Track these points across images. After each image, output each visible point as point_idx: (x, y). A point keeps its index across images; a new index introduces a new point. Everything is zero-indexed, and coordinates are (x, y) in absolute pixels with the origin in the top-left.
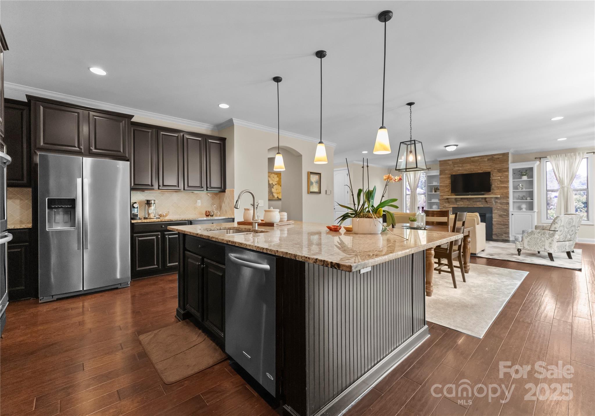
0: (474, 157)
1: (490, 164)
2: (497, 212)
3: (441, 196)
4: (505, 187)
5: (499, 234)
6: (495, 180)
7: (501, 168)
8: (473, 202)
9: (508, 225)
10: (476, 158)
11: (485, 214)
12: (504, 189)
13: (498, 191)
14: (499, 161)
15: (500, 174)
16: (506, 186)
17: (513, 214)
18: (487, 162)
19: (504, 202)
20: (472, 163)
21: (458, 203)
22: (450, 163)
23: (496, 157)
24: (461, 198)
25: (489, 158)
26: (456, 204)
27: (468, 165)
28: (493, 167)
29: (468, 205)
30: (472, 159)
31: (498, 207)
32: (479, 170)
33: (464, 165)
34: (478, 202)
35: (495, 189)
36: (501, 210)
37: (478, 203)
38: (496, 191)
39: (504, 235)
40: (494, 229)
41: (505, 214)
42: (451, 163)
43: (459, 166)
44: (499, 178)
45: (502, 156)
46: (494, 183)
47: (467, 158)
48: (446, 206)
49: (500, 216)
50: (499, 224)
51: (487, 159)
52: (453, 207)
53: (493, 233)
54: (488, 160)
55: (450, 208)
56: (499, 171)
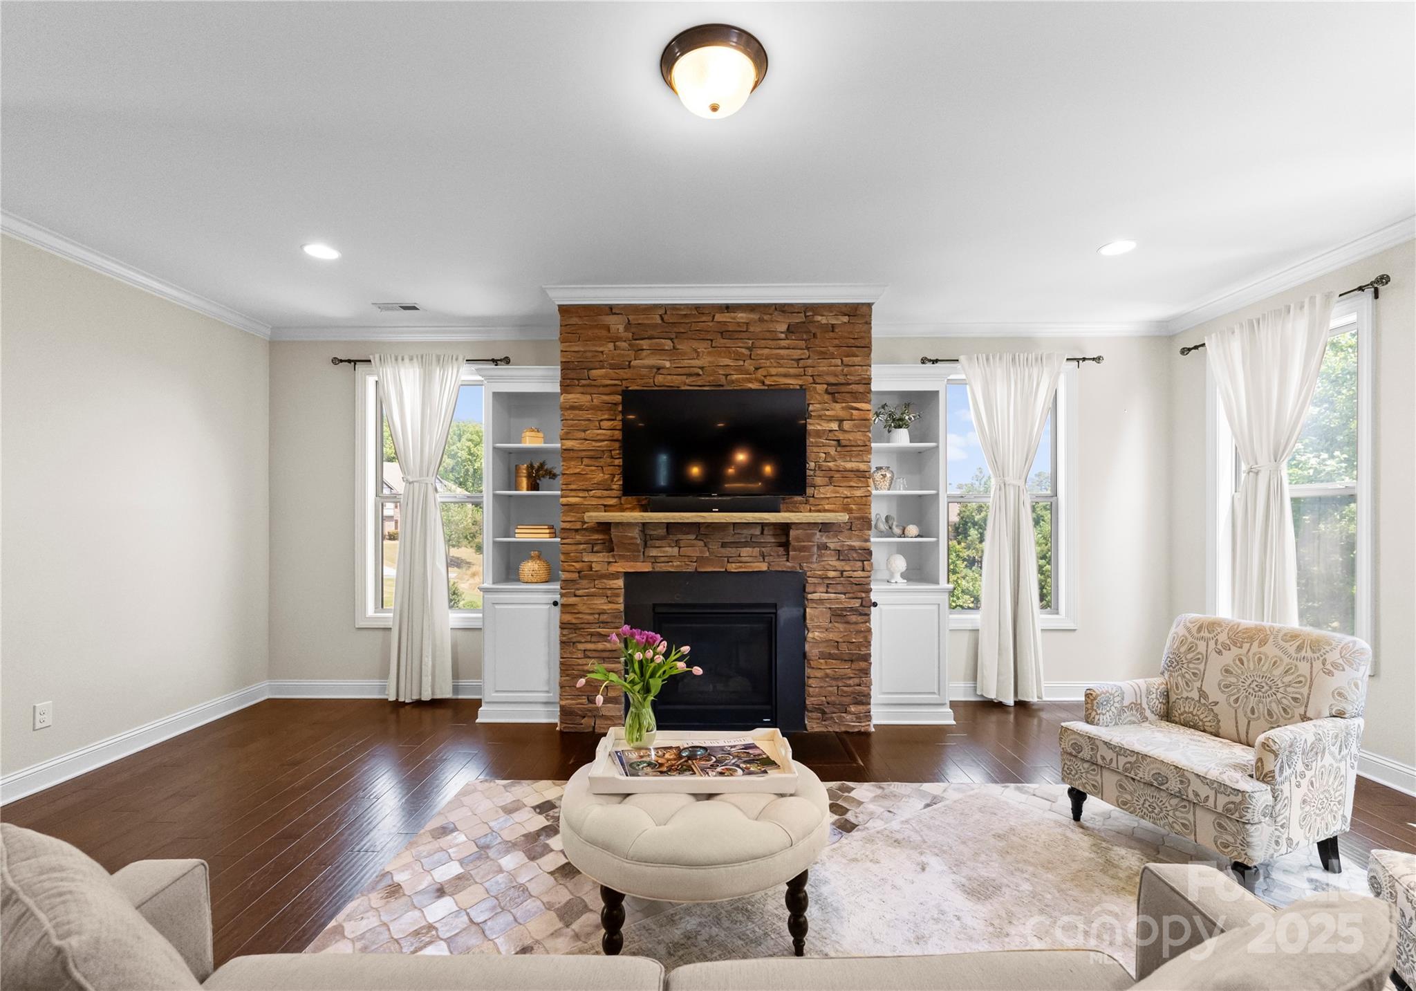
0: (728, 308)
1: (797, 354)
2: (826, 596)
3: (570, 507)
4: (858, 471)
5: (834, 704)
6: (818, 434)
7: (842, 379)
8: (724, 545)
9: (866, 658)
10: (742, 316)
11: (775, 606)
12: (852, 484)
13: (827, 492)
14: (837, 342)
15: (838, 406)
16: (862, 466)
17: (875, 605)
18: (783, 343)
19: (852, 548)
20: (721, 342)
21: (654, 552)
22: (617, 324)
23: (821, 319)
24: (669, 526)
25: (799, 318)
26: (646, 558)
27: (702, 347)
28: (810, 371)
29: (700, 560)
30: (718, 317)
31: (832, 574)
32: (750, 381)
33: (683, 346)
34: (746, 544)
35: (818, 481)
36: (840, 588)
37: (745, 552)
38: (822, 490)
39: (853, 709)
40: (811, 682)
41: (856, 603)
42: (621, 328)
43: (659, 351)
44: (835, 426)
45: (846, 319)
46: (815, 449)
47: (699, 309)
48: (596, 567)
49: (838, 615)
50: (831, 656)
51: (784, 327)
52: (627, 575)
53: (809, 701)
54: (790, 330)
55: (615, 576)
56: (834, 392)
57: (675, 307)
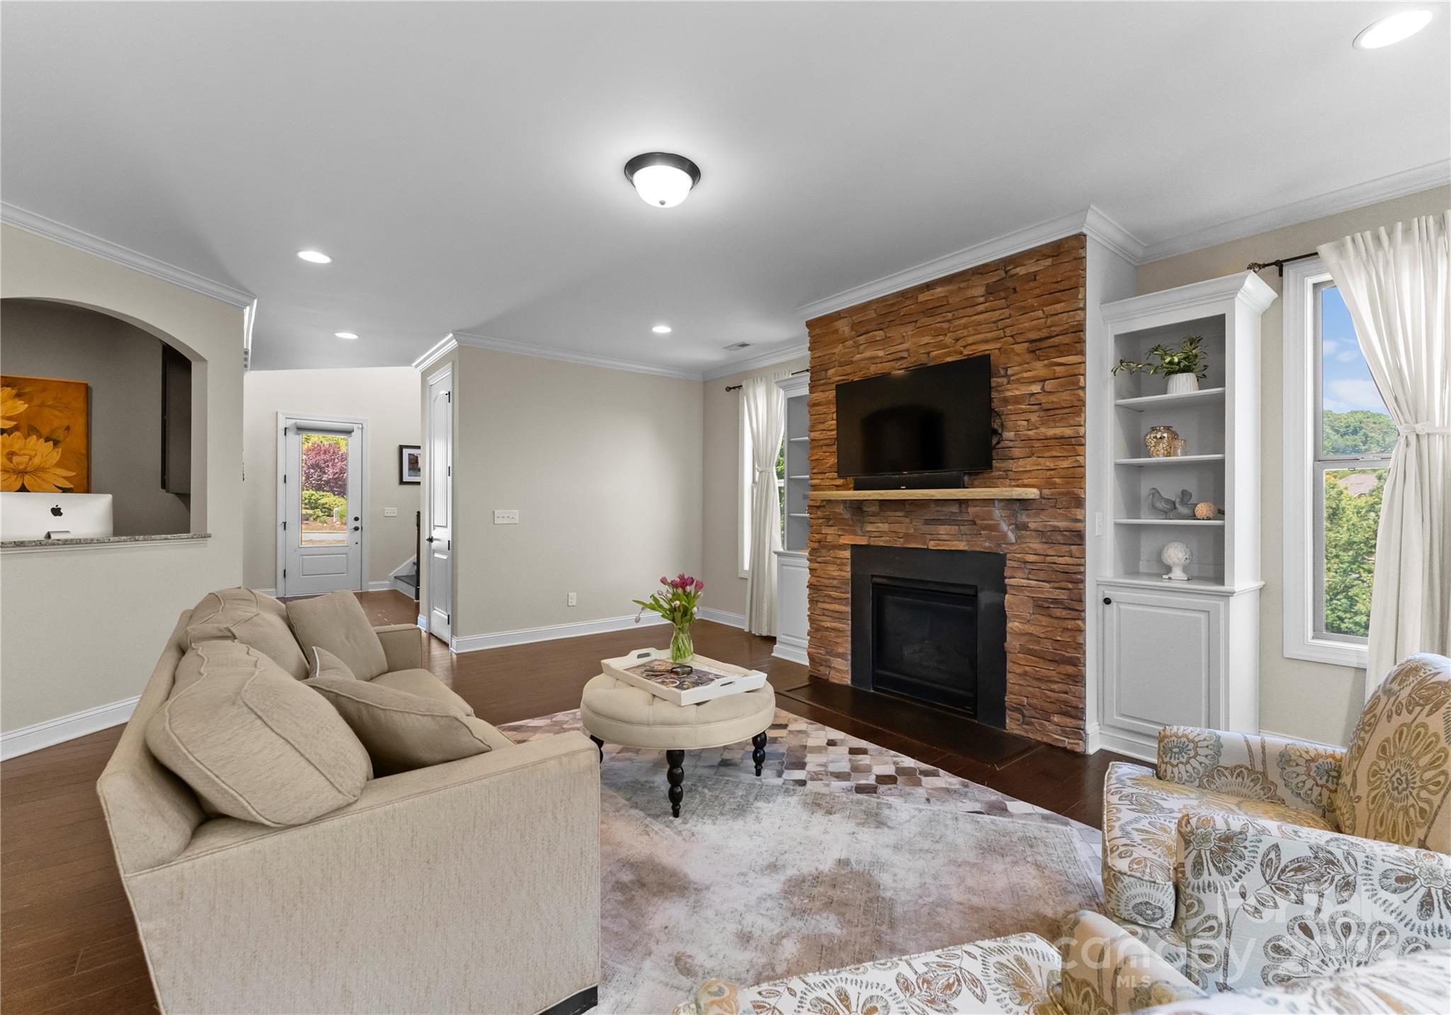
0: (928, 286)
1: (996, 315)
2: (1025, 582)
3: (815, 487)
4: (1062, 438)
5: (1035, 708)
6: (1017, 400)
7: (1044, 333)
8: (927, 522)
9: (1077, 662)
10: (940, 291)
11: (975, 588)
12: (1054, 454)
13: (1027, 464)
14: (1037, 291)
15: (1039, 364)
16: (1068, 432)
17: (1107, 601)
18: (981, 308)
19: (1056, 530)
20: (924, 321)
21: (870, 528)
22: (843, 327)
23: (1021, 271)
24: (883, 503)
25: (992, 278)
26: (865, 533)
27: (909, 330)
28: (1008, 331)
29: (907, 536)
30: (922, 298)
31: (1031, 558)
32: (948, 354)
33: (894, 333)
34: (943, 522)
35: (1016, 452)
36: (1042, 575)
37: (943, 529)
38: (1021, 462)
39: (1056, 718)
40: (1011, 677)
41: (1062, 595)
42: (847, 329)
43: (872, 343)
44: (1036, 388)
45: (1048, 262)
46: (1013, 417)
47: (904, 295)
48: (829, 539)
49: (1042, 606)
50: (1030, 652)
51: (980, 291)
52: (853, 546)
53: (1009, 699)
54: (990, 291)
55: (842, 547)
56: (1038, 348)
57: (883, 299)
